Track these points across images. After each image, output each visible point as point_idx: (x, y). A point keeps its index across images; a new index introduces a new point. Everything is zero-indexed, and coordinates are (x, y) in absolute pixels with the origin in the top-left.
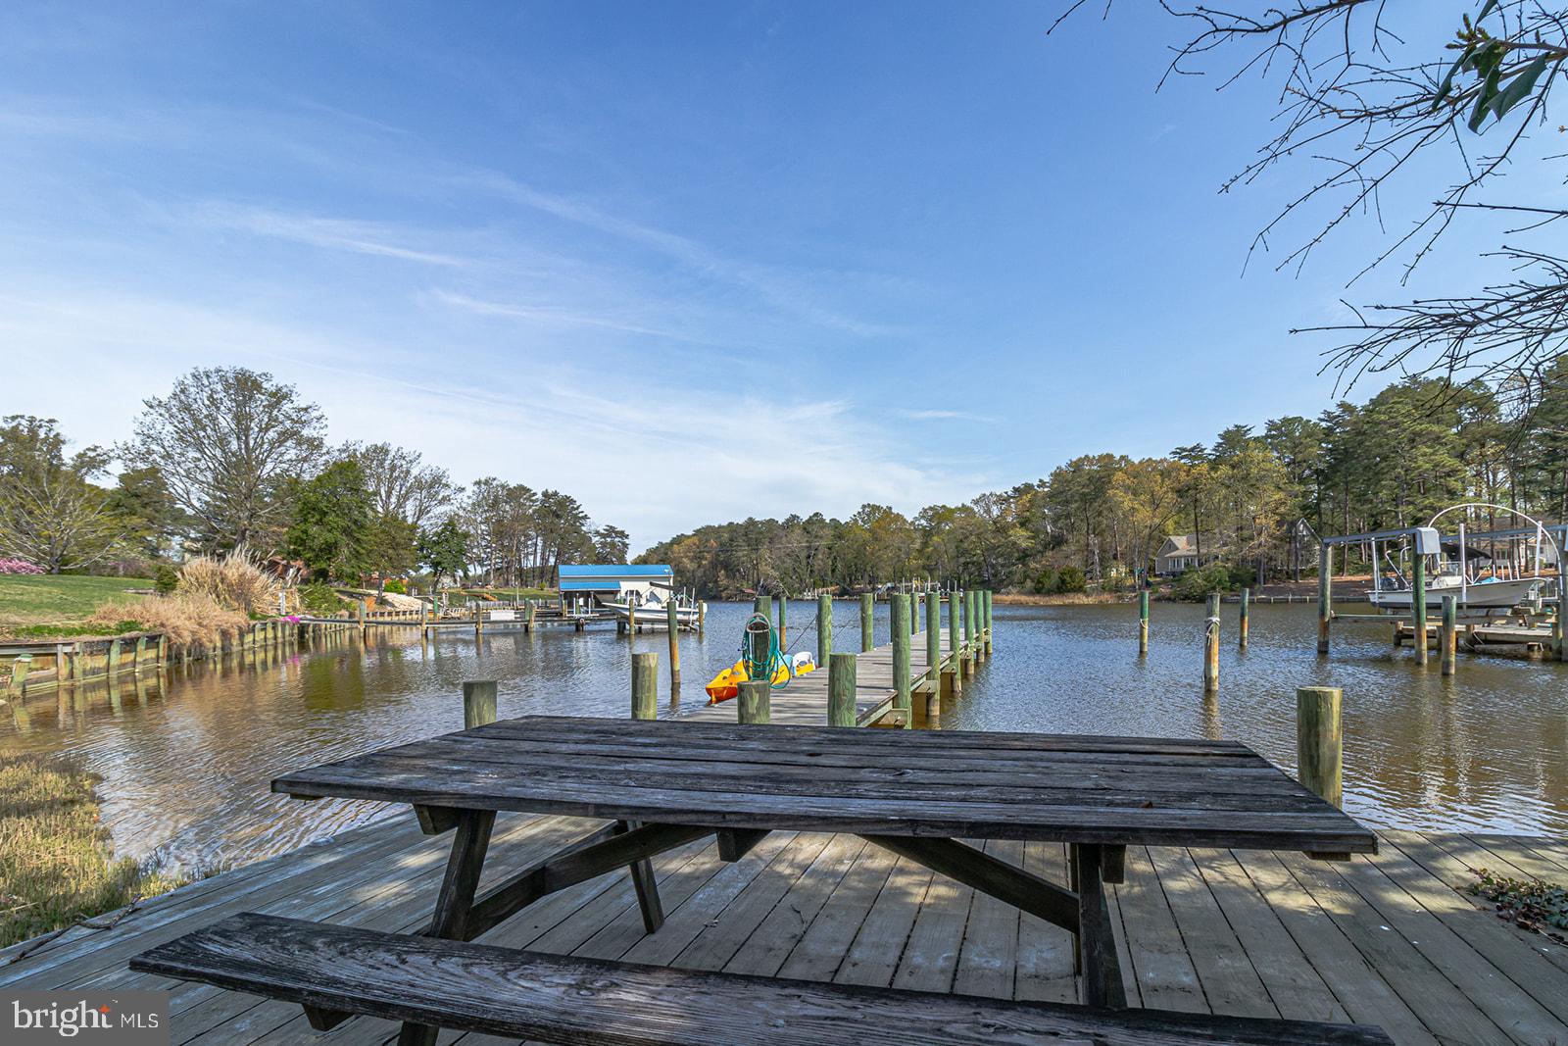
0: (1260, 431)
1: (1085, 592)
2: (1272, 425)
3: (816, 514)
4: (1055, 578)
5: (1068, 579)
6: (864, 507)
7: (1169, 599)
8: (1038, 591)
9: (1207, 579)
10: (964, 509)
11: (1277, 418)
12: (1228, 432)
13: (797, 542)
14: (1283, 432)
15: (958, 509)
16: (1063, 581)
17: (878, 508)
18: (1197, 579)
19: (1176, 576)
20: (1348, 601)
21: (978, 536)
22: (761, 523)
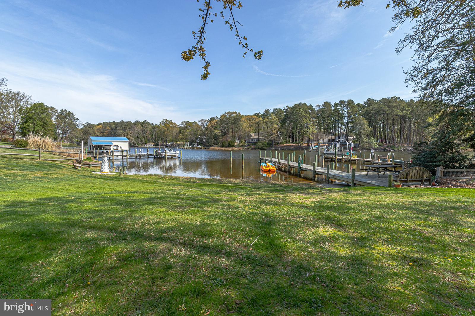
0: (272, 111)
1: (235, 147)
2: (274, 110)
3: (145, 121)
4: (227, 143)
5: (231, 144)
6: (163, 120)
7: (254, 149)
8: (222, 146)
9: (263, 144)
10: (195, 123)
11: (275, 108)
12: (265, 110)
13: (139, 129)
14: (277, 112)
15: (193, 123)
16: (229, 144)
17: (168, 120)
18: (260, 144)
19: (255, 143)
20: (289, 150)
21: (200, 130)
22: (126, 122)
